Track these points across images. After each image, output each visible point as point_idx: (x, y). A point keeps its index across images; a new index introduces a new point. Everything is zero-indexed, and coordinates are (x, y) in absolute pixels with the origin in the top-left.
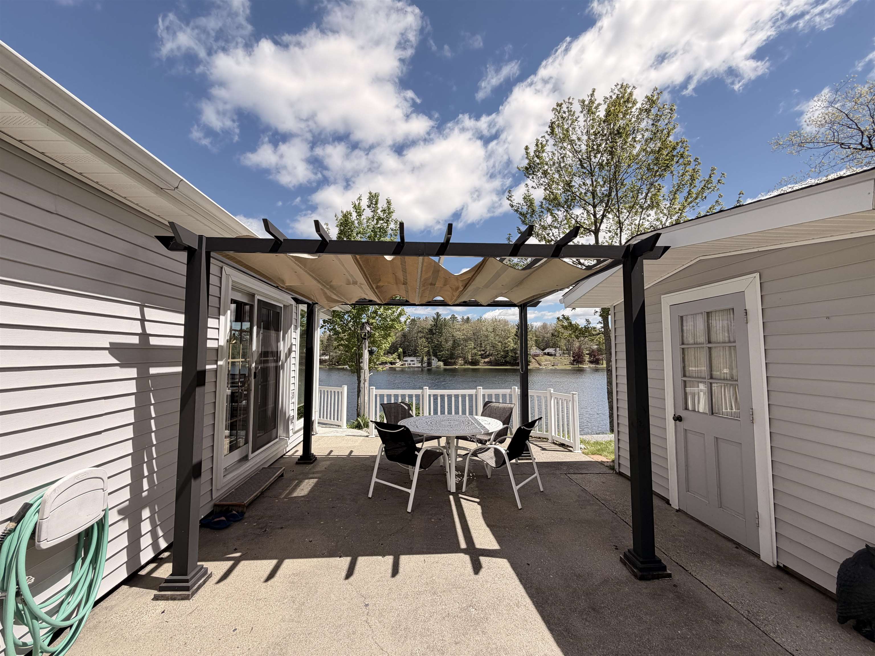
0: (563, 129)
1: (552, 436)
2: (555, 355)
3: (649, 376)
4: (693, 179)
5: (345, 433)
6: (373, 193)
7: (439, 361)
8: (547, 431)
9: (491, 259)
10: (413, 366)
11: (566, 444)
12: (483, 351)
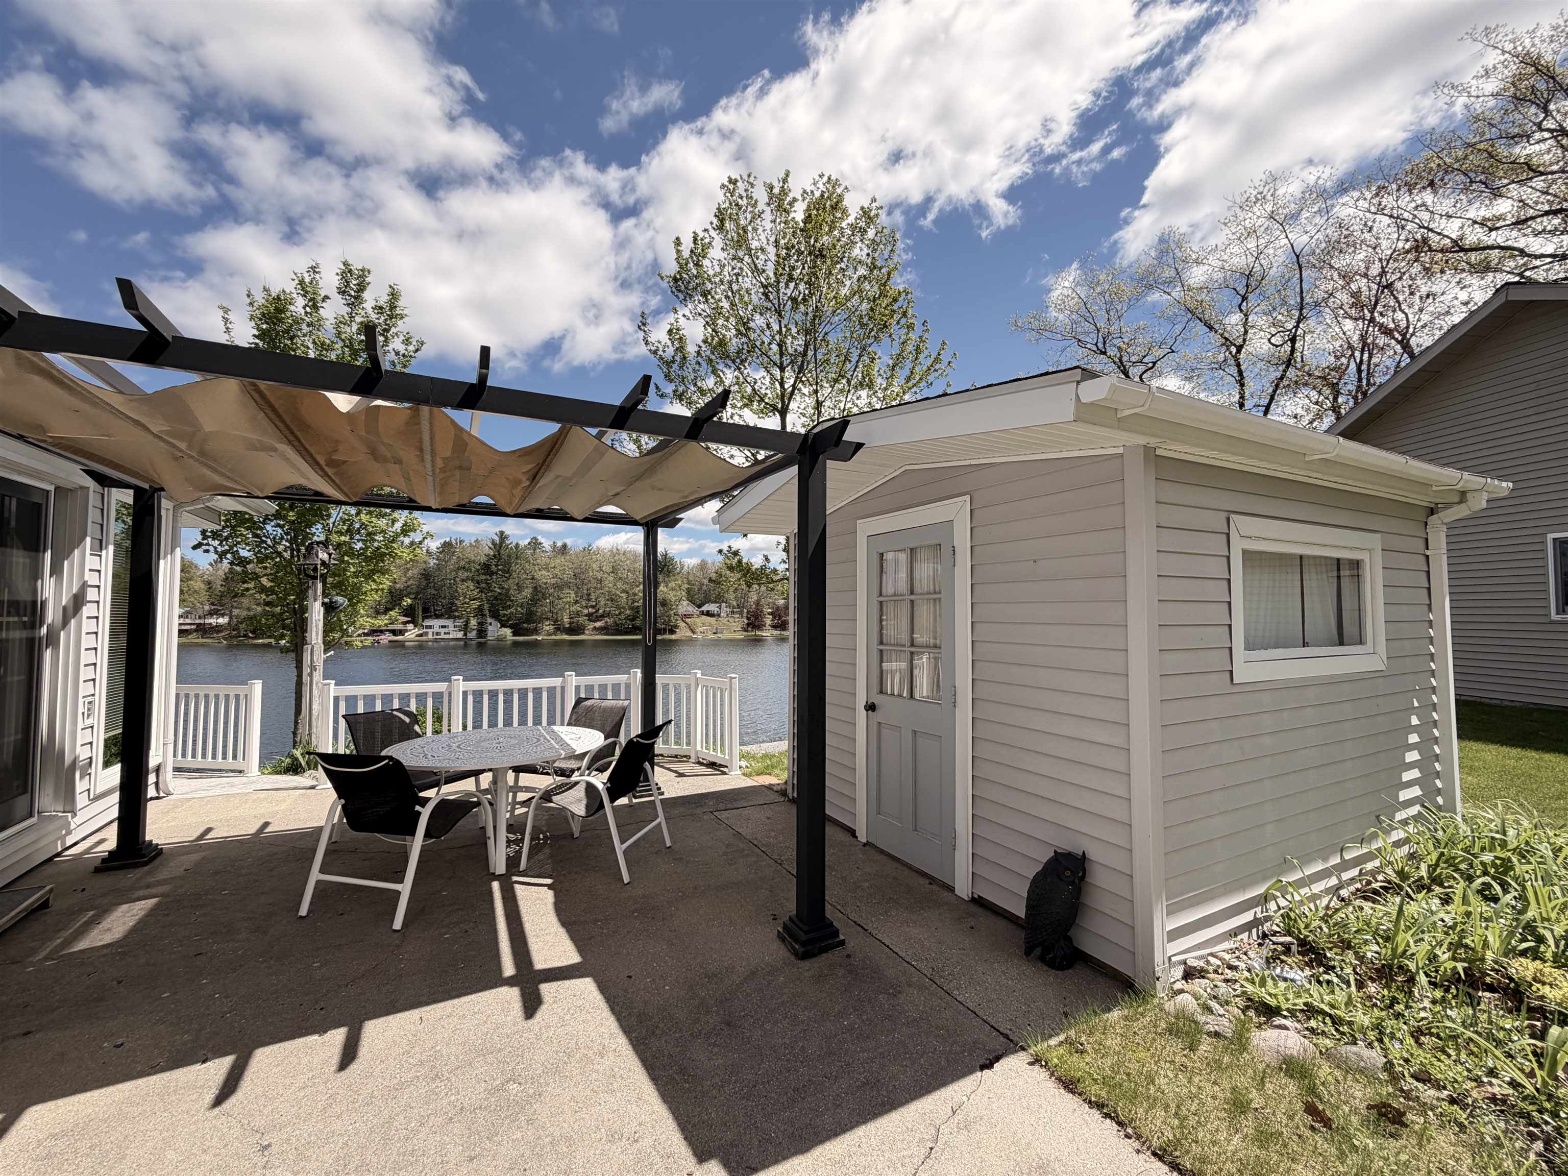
0: (738, 225)
1: (697, 752)
2: (719, 615)
3: (828, 643)
4: (918, 350)
5: (254, 787)
6: (356, 265)
7: (503, 626)
8: (688, 744)
9: (576, 429)
10: (446, 637)
11: (718, 762)
12: (593, 607)
